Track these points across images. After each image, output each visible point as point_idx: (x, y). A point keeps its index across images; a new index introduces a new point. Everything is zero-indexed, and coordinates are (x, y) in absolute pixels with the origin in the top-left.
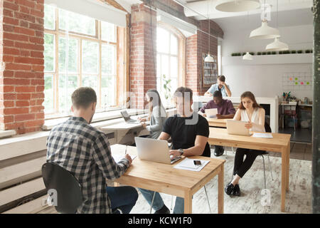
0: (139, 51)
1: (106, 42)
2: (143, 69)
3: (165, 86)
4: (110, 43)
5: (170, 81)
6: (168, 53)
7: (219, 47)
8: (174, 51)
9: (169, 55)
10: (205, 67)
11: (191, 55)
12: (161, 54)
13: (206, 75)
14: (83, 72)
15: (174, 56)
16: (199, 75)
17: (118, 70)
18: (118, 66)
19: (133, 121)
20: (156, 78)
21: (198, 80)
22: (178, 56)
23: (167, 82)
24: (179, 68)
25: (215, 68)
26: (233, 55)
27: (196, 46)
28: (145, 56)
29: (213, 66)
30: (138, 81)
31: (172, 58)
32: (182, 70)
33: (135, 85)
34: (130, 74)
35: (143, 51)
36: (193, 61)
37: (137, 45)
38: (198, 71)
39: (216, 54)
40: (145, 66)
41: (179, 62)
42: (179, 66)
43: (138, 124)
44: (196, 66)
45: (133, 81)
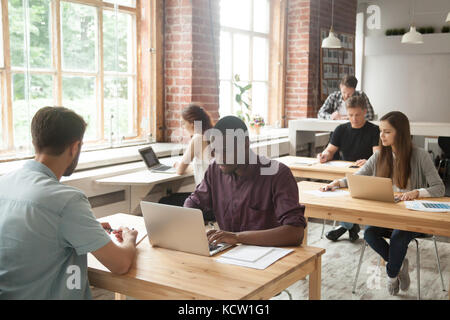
0: (182, 24)
1: (112, 6)
2: (190, 62)
3: (238, 99)
4: (121, 7)
5: (249, 87)
6: (248, 29)
7: (359, 17)
8: (262, 26)
9: (252, 34)
10: (326, 59)
11: (296, 33)
12: (233, 31)
13: (327, 75)
14: (63, 68)
15: (262, 35)
16: (312, 76)
17: (139, 65)
18: (139, 57)
19: (165, 168)
20: (217, 82)
21: (309, 85)
22: (269, 37)
23: (243, 90)
24: (270, 61)
25: (348, 61)
26: (390, 33)
27: (308, 14)
28: (193, 36)
29: (344, 56)
30: (181, 87)
31: (256, 39)
32: (277, 64)
33: (174, 95)
34: (163, 72)
35: (189, 25)
36: (301, 48)
37: (178, 12)
38: (310, 67)
39: (352, 31)
40: (195, 56)
41: (271, 49)
42: (271, 56)
43: (173, 174)
44: (306, 58)
45: (170, 87)
